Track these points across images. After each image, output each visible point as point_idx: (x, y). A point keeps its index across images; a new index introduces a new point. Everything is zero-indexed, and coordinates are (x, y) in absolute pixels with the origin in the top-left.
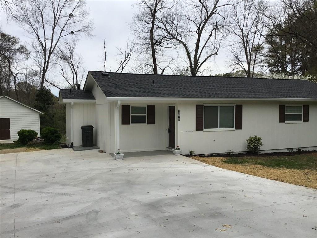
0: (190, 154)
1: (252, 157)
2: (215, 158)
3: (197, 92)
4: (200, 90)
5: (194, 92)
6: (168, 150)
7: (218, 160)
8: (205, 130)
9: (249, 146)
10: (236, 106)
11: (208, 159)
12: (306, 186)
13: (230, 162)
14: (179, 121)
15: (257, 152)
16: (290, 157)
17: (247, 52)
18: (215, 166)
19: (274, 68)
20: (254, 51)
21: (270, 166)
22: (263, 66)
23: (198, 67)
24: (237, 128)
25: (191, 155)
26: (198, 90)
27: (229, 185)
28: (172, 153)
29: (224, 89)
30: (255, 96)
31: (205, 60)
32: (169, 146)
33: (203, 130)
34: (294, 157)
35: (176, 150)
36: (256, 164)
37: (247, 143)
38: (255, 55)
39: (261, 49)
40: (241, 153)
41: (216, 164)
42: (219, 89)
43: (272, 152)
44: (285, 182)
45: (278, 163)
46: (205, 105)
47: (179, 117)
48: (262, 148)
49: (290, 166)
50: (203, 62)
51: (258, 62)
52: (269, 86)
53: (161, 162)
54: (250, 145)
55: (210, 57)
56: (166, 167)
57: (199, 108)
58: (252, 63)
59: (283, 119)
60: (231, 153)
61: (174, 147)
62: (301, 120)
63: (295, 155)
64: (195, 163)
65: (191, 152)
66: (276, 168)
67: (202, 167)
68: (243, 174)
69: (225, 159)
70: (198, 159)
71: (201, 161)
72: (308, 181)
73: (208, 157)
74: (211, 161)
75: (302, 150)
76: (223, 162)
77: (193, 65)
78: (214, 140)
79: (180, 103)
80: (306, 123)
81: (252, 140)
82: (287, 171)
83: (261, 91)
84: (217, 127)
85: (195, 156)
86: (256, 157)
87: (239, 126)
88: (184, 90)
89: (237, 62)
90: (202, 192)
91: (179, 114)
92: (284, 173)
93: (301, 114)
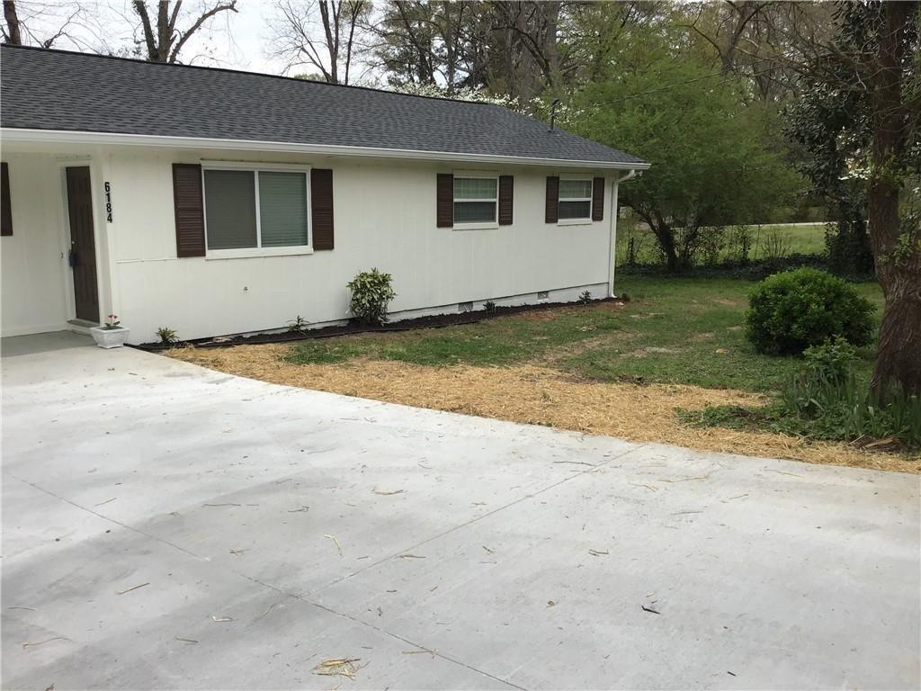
0: (160, 340)
1: (367, 335)
2: (251, 348)
3: (176, 118)
4: (185, 110)
5: (163, 116)
6: (74, 332)
7: (262, 355)
8: (210, 253)
9: (356, 303)
10: (314, 172)
11: (226, 355)
12: (549, 425)
13: (302, 359)
14: (109, 224)
15: (380, 319)
16: (471, 328)
17: (327, 14)
18: (253, 376)
19: (401, 73)
20: (346, 13)
21: (423, 362)
22: (373, 65)
23: (173, 46)
24: (316, 247)
25: (164, 344)
26: (178, 111)
27: (313, 449)
28: (90, 342)
29: (270, 114)
30: (370, 140)
31: (198, 25)
32: (77, 317)
33: (203, 254)
34: (478, 326)
35: (105, 329)
36: (382, 358)
37: (349, 293)
38: (350, 25)
39: (364, 11)
40: (333, 324)
41: (258, 369)
42: (253, 113)
43: (420, 316)
44: (486, 417)
45: (443, 350)
46: (206, 165)
47: (109, 207)
48: (391, 306)
49: (477, 355)
50: (191, 32)
51: (357, 50)
52: (406, 114)
53: (44, 379)
54: (357, 300)
55: (212, 16)
56: (64, 402)
57: (186, 176)
58: (342, 51)
59: (447, 215)
60: (303, 328)
61: (96, 319)
62: (493, 219)
63: (482, 322)
64: (181, 371)
65: (164, 334)
66: (441, 367)
67: (206, 386)
68: (352, 398)
69: (283, 348)
70: (190, 357)
71: (204, 363)
72: (548, 406)
73: (226, 345)
74: (240, 361)
75: (498, 304)
76: (280, 360)
77: (156, 38)
78: (246, 289)
79: (111, 155)
80: (506, 228)
81: (364, 285)
82: (475, 372)
83: (384, 127)
84: (255, 245)
85: (181, 344)
86: (379, 336)
87: (324, 240)
88: (123, 107)
89: (299, 44)
90: (211, 497)
91: (108, 195)
92: (471, 384)
93: (495, 203)
